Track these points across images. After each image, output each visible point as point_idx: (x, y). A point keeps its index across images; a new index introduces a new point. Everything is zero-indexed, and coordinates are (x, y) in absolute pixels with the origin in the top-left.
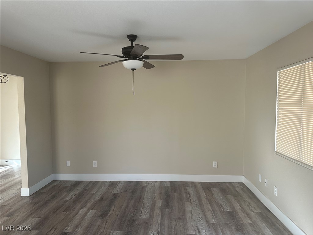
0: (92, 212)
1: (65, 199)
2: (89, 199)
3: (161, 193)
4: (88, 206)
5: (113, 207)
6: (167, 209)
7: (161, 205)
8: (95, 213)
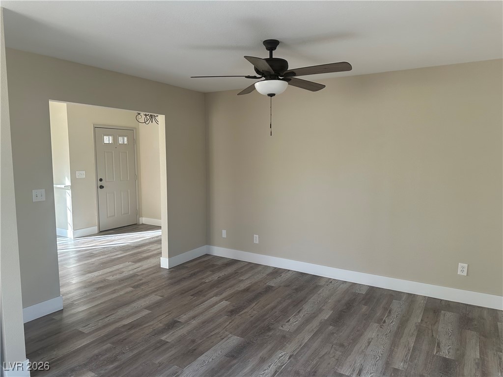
0: (225, 303)
1: (203, 280)
2: (231, 287)
3: (339, 301)
4: (224, 295)
5: (254, 304)
6: (331, 327)
7: (326, 318)
8: (227, 306)
